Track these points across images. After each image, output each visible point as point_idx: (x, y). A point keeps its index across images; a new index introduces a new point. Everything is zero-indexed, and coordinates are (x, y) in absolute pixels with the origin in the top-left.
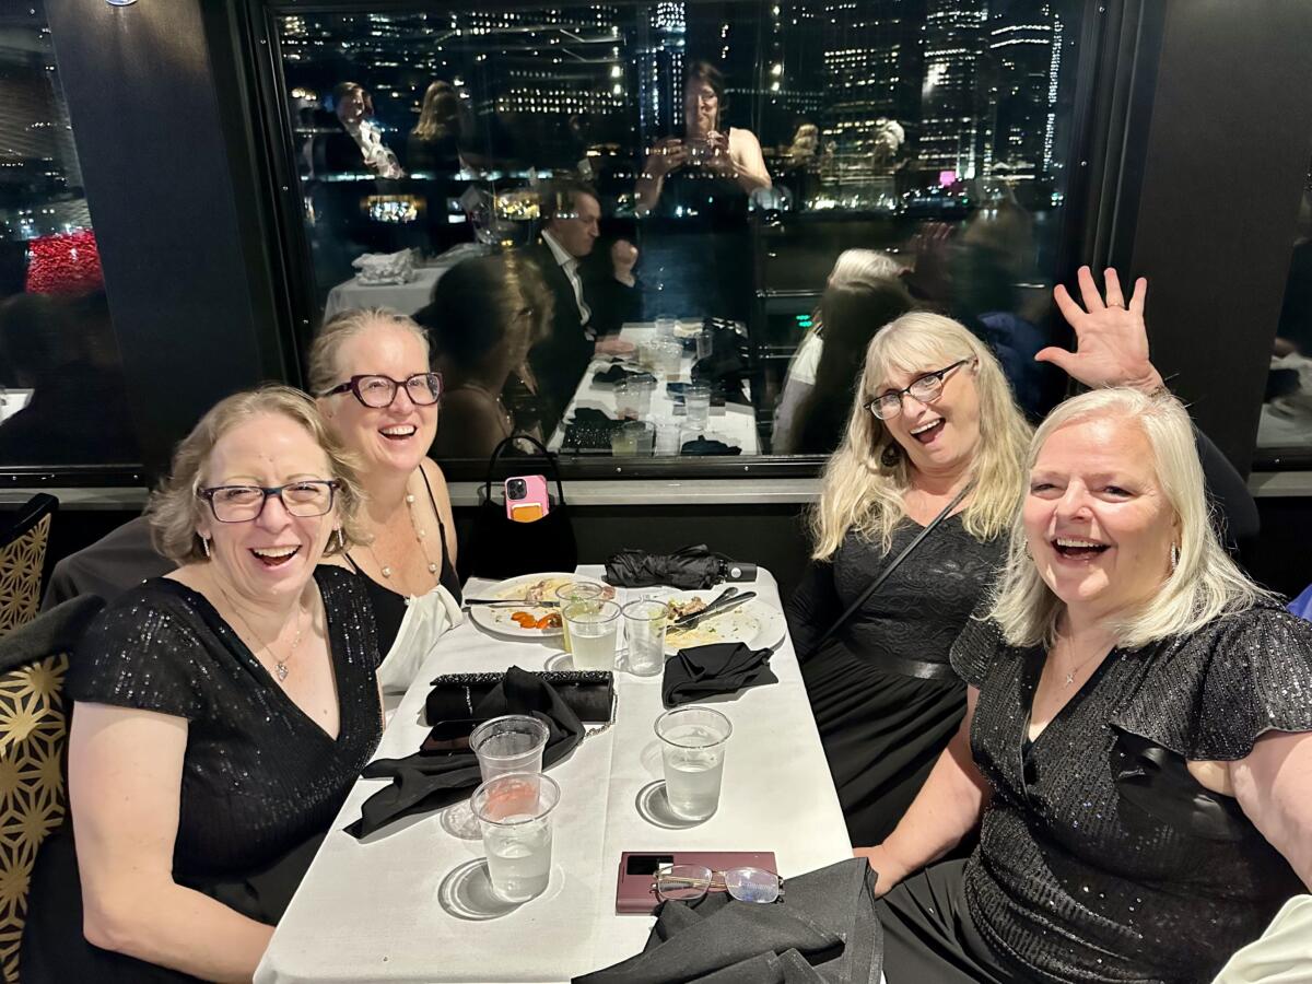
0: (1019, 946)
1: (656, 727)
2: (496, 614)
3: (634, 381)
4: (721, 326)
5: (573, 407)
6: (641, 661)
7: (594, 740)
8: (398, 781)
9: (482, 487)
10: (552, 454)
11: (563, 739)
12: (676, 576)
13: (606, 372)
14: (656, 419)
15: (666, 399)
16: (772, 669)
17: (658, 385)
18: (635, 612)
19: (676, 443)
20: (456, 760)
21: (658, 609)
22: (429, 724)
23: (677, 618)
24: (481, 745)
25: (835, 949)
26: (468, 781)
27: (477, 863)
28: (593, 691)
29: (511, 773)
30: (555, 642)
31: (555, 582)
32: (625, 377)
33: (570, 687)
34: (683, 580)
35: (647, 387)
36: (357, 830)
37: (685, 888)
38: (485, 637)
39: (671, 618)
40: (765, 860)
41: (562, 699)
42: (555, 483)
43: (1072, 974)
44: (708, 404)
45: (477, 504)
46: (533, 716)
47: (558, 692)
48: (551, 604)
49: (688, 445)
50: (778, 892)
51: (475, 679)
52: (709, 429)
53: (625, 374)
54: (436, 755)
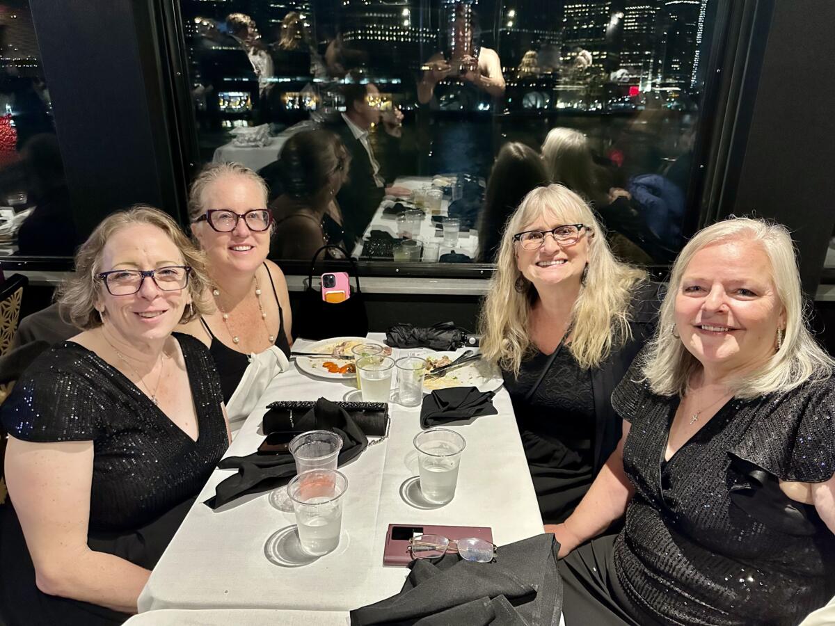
0: (649, 598)
1: (414, 442)
2: (312, 363)
3: (410, 213)
4: (469, 180)
5: (369, 229)
6: (407, 397)
7: (374, 448)
8: (241, 471)
9: (306, 279)
10: (355, 259)
11: (353, 447)
12: (433, 341)
13: (392, 207)
14: (423, 239)
15: (431, 226)
16: (494, 404)
17: (426, 217)
18: (404, 365)
19: (436, 255)
20: (281, 459)
21: (420, 363)
22: (265, 434)
23: (432, 369)
24: (297, 448)
25: (530, 595)
26: (288, 472)
27: (292, 528)
28: (374, 415)
29: (315, 470)
30: (351, 382)
31: (352, 343)
32: (404, 211)
33: (359, 412)
34: (438, 345)
35: (419, 218)
36: (213, 503)
37: (430, 550)
38: (305, 377)
39: (428, 369)
40: (485, 533)
41: (353, 420)
42: (354, 278)
43: (685, 619)
44: (458, 229)
45: (303, 290)
46: (333, 431)
47: (351, 415)
48: (347, 358)
49: (443, 256)
50: (493, 555)
51: (296, 405)
52: (458, 246)
53: (405, 209)
54: (268, 455)
